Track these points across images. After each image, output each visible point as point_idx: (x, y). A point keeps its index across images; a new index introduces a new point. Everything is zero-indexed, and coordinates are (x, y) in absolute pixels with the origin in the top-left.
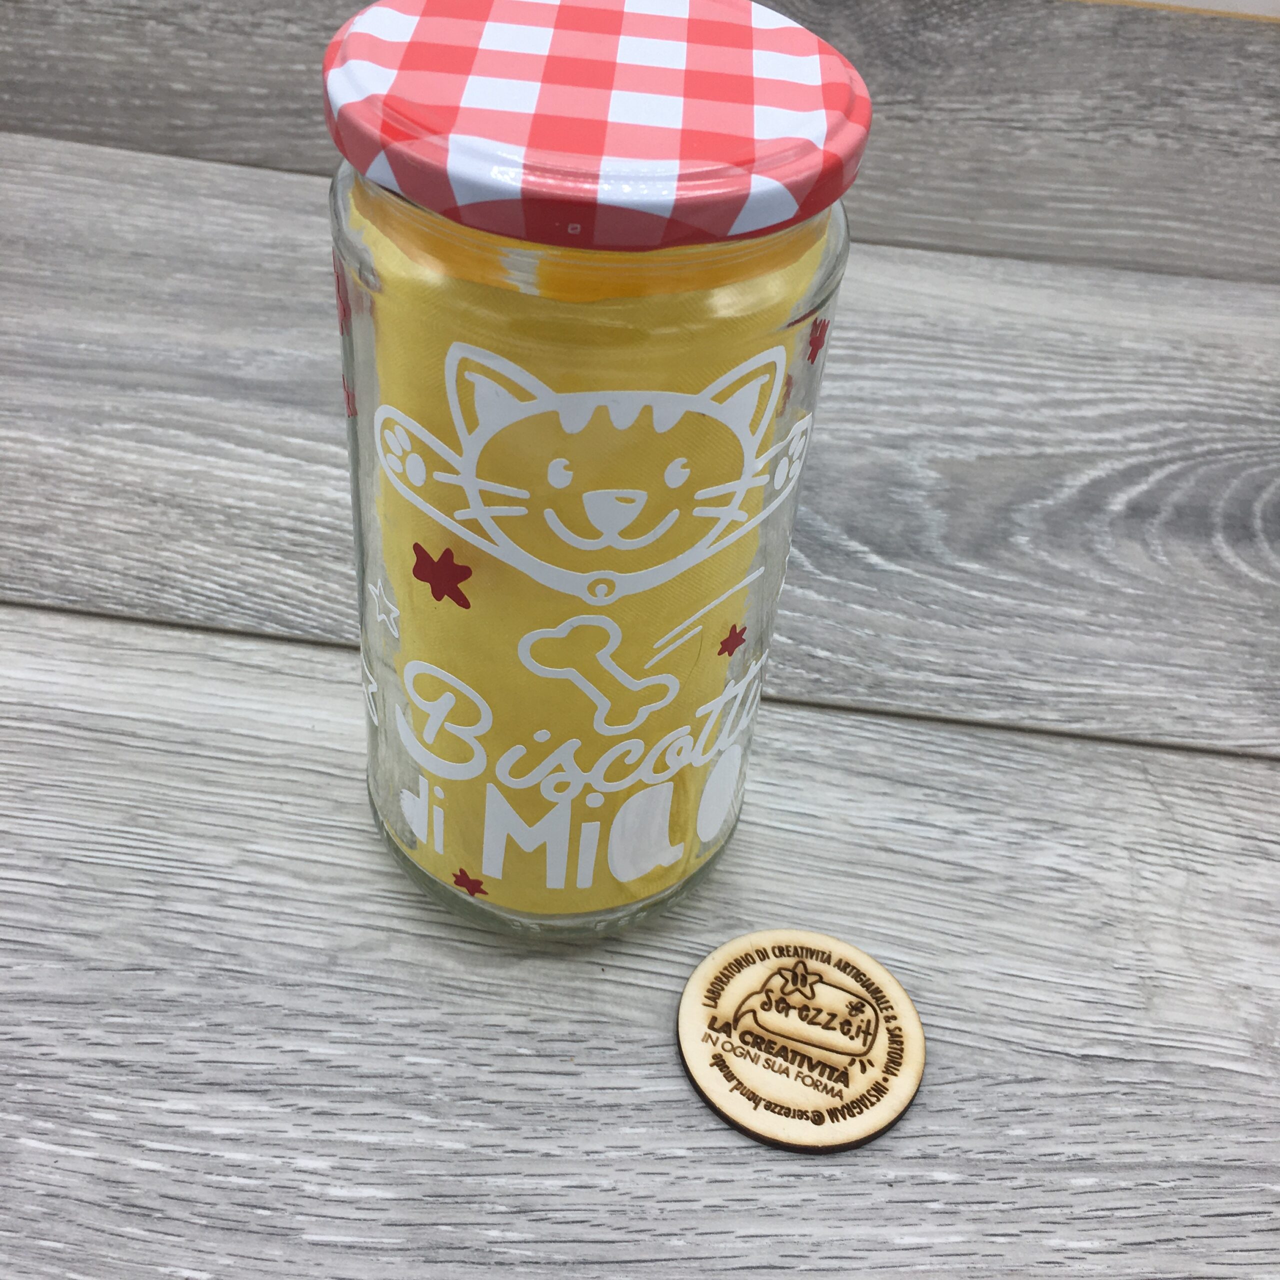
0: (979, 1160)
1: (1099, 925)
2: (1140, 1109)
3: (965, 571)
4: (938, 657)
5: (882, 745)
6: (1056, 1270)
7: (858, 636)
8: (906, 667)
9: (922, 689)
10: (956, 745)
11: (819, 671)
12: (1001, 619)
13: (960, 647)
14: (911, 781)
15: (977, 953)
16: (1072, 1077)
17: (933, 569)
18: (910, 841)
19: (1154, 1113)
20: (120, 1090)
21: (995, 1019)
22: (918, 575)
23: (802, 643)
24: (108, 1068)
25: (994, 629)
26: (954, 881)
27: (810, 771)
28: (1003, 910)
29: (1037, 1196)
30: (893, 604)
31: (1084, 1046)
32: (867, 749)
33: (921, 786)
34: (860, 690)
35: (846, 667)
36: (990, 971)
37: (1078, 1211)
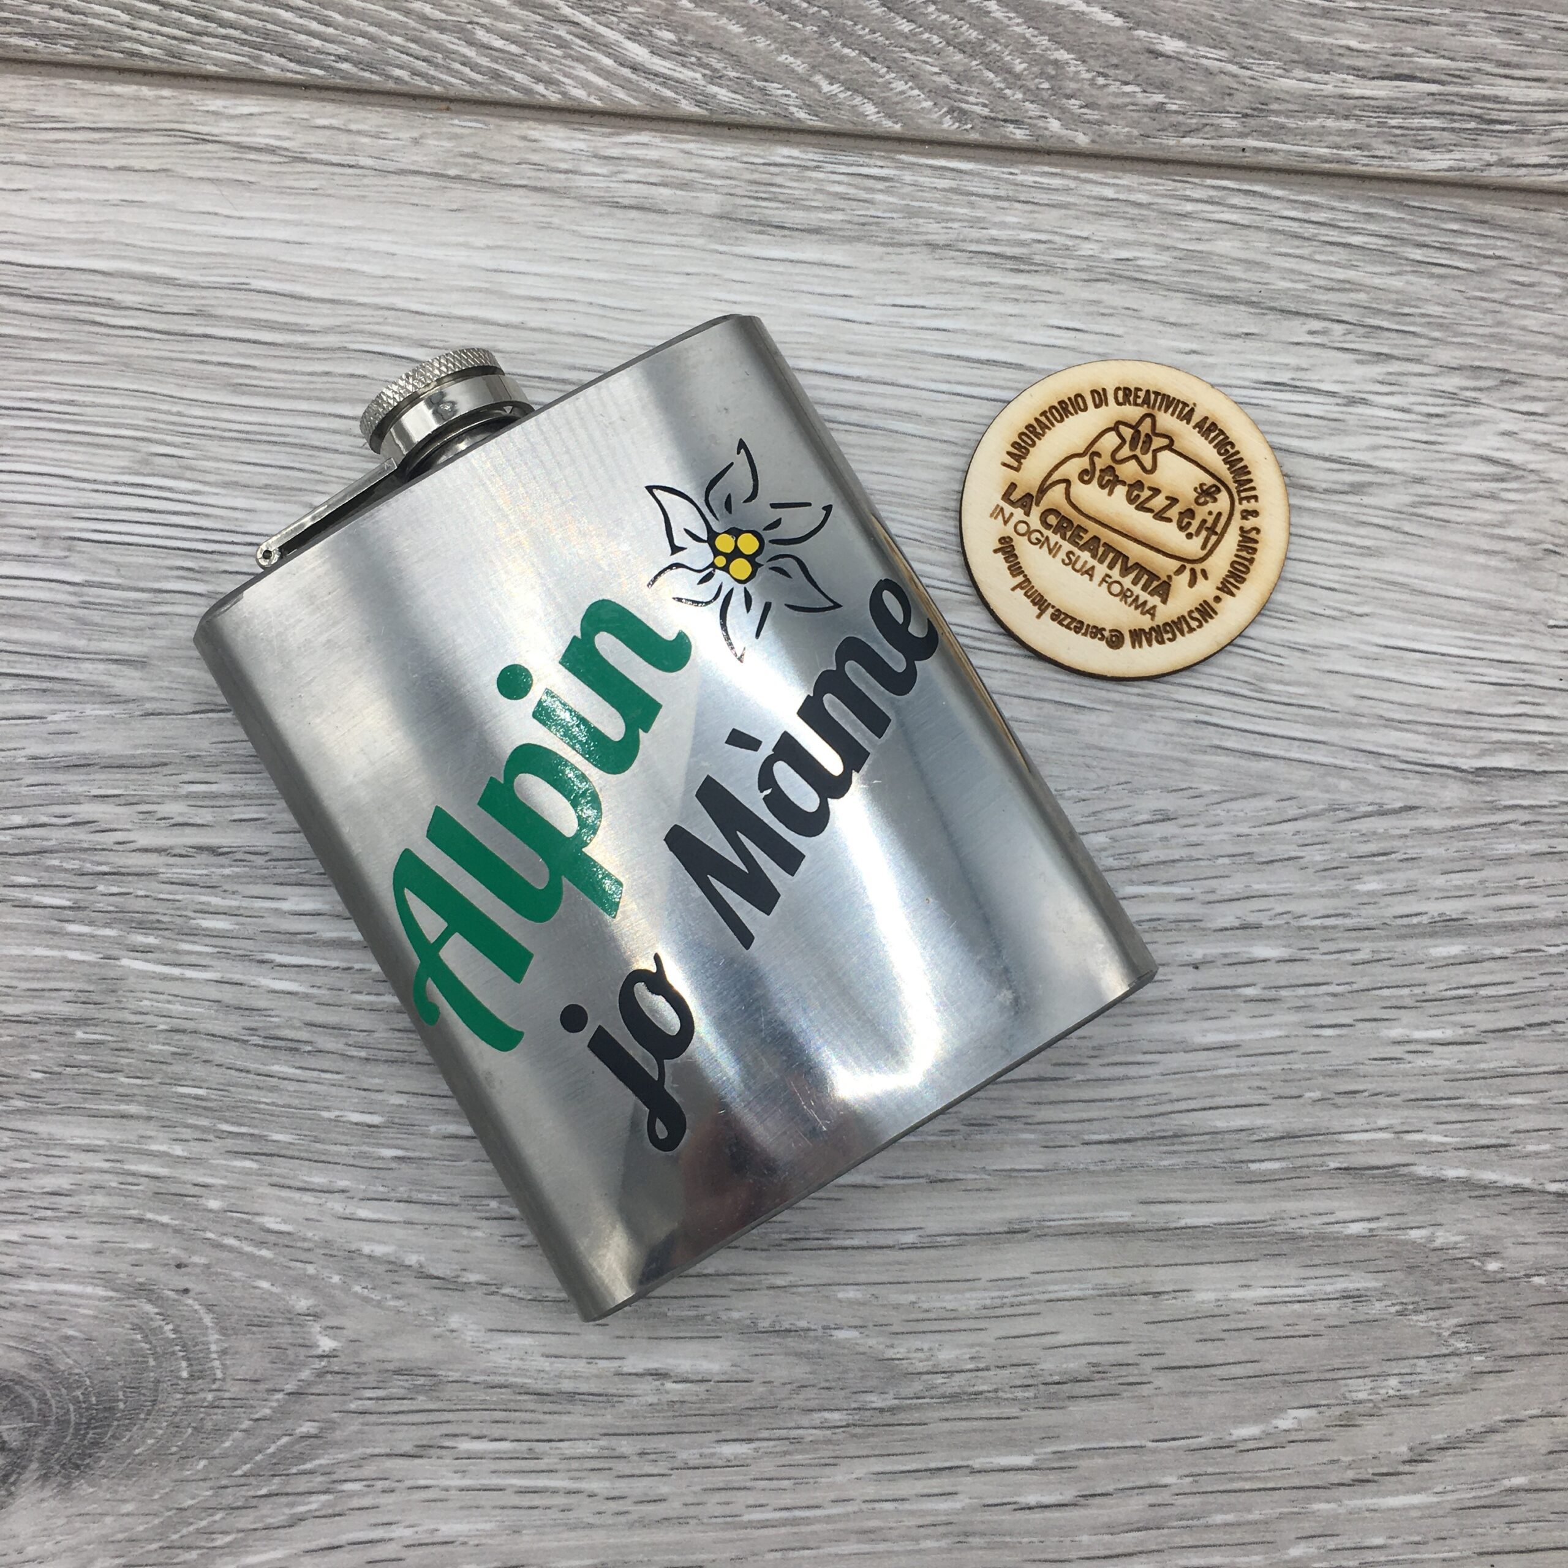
0: (1313, 928)
1: (1540, 555)
2: (1541, 845)
5: (1252, 234)
6: (1394, 1067)
8: (1309, 65)
11: (1163, 86)
14: (1292, 307)
15: (1352, 613)
16: (1458, 803)
18: (1279, 424)
19: (1559, 849)
20: (225, 887)
21: (1364, 720)
23: (1138, 24)
24: (204, 858)
26: (1336, 492)
27: (1135, 298)
28: (1401, 537)
29: (1382, 973)
31: (1483, 754)
32: (1226, 246)
33: (1307, 315)
34: (1229, 123)
35: (1209, 72)
36: (1368, 643)
37: (1432, 991)
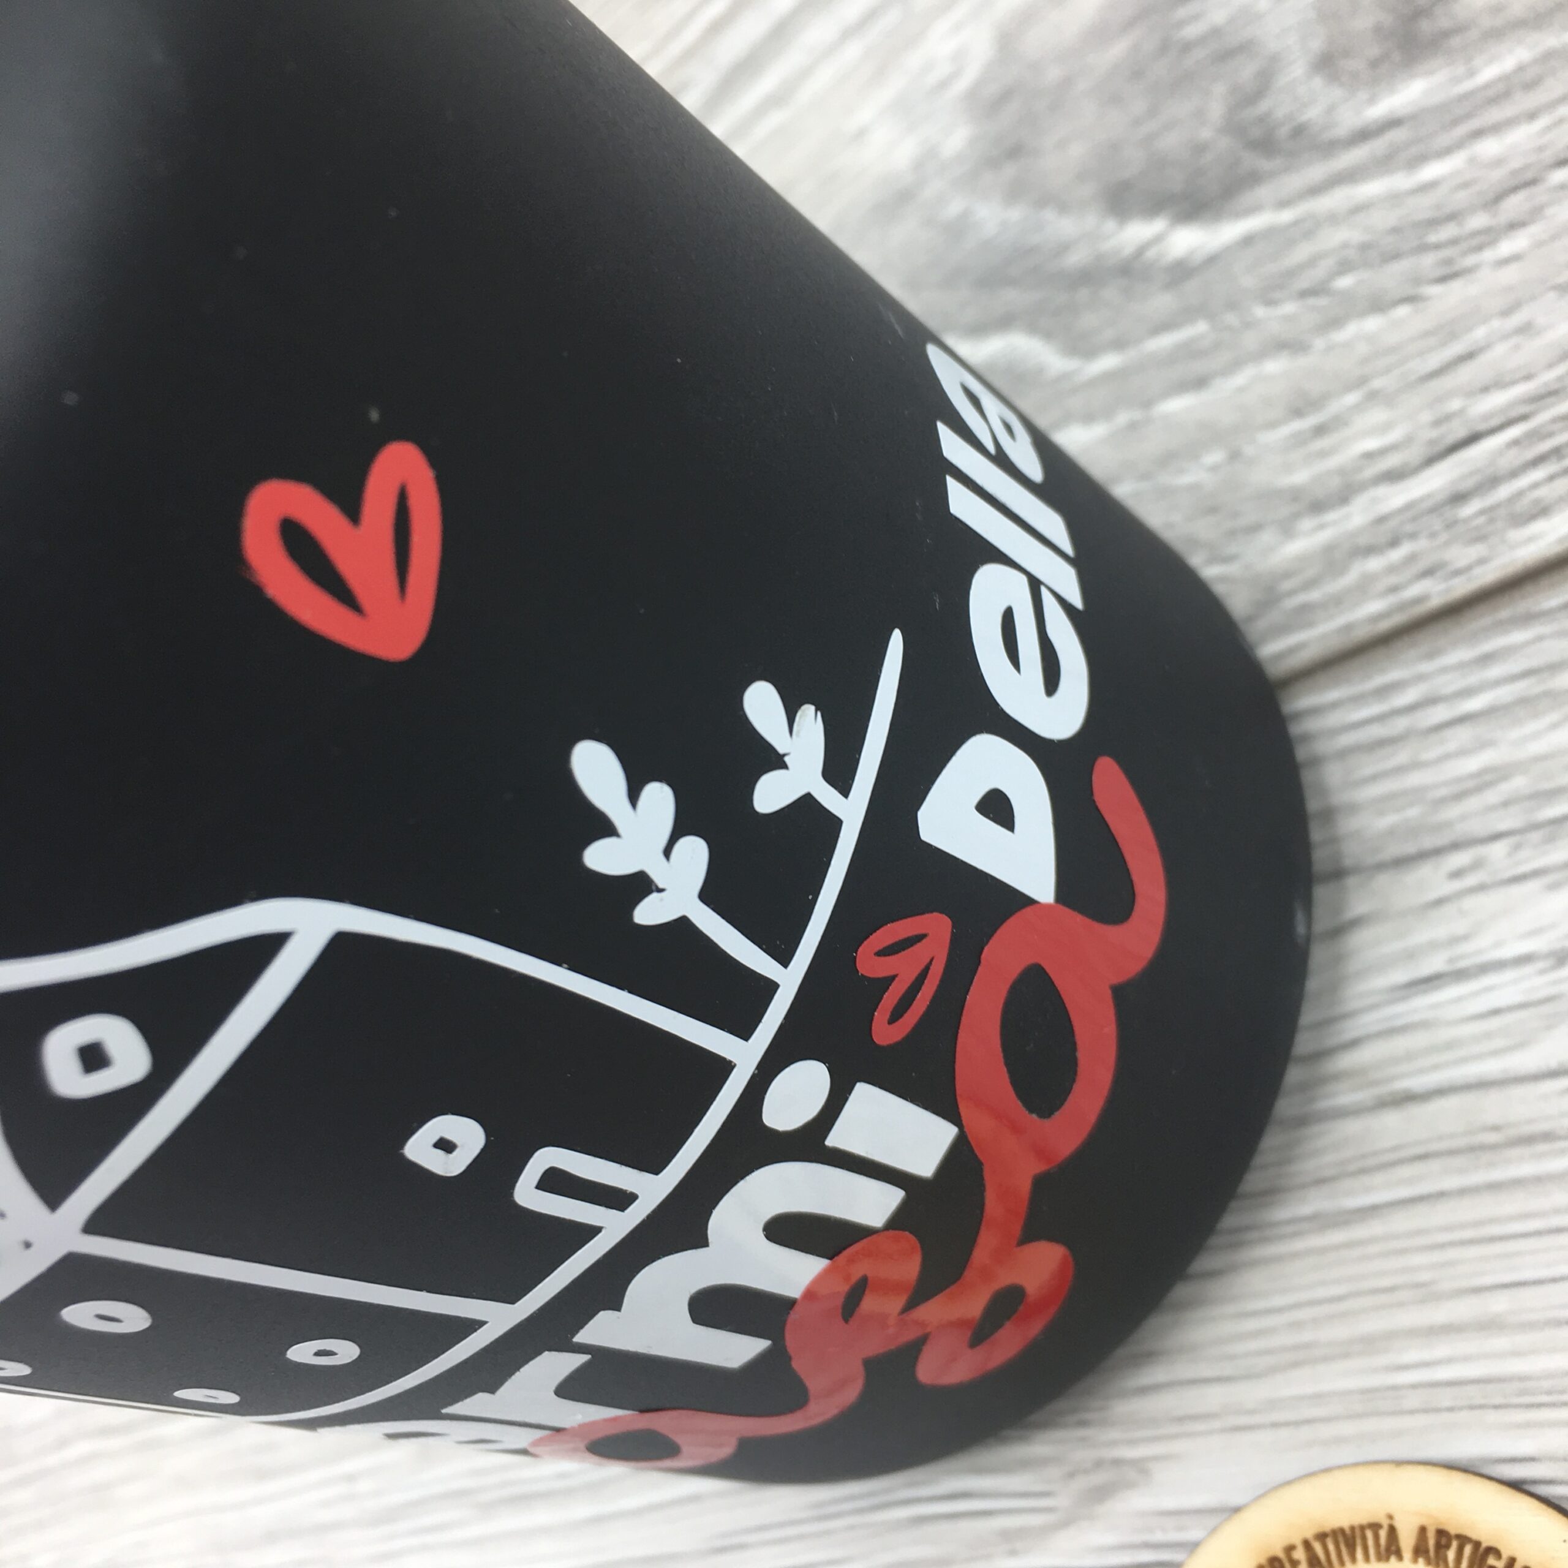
3: (1392, 123)
4: (1386, 427)
7: (1194, 488)
9: (1370, 550)
10: (1495, 671)
12: (1515, 205)
13: (1434, 361)
17: (1316, 171)
22: (1286, 216)
25: (1506, 247)
30: (1250, 341)
